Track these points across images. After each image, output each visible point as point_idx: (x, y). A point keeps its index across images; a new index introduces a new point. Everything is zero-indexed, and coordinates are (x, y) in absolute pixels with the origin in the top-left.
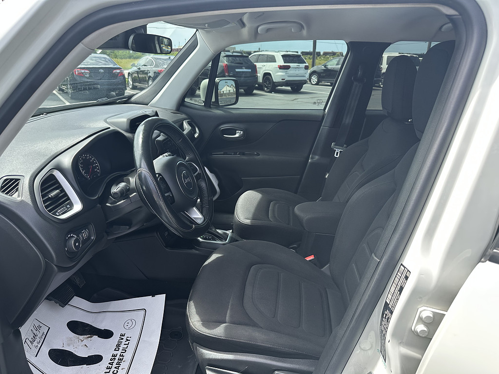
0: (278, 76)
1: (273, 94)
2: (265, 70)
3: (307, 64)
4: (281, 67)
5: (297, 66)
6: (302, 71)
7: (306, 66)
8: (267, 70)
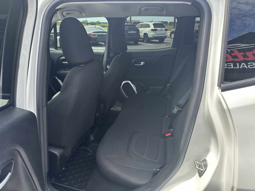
0: (151, 34)
1: (149, 44)
2: (145, 32)
3: (166, 28)
4: (152, 30)
5: (161, 29)
6: (164, 32)
7: (165, 29)
8: (146, 32)
